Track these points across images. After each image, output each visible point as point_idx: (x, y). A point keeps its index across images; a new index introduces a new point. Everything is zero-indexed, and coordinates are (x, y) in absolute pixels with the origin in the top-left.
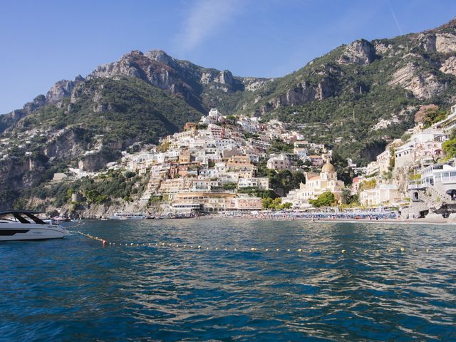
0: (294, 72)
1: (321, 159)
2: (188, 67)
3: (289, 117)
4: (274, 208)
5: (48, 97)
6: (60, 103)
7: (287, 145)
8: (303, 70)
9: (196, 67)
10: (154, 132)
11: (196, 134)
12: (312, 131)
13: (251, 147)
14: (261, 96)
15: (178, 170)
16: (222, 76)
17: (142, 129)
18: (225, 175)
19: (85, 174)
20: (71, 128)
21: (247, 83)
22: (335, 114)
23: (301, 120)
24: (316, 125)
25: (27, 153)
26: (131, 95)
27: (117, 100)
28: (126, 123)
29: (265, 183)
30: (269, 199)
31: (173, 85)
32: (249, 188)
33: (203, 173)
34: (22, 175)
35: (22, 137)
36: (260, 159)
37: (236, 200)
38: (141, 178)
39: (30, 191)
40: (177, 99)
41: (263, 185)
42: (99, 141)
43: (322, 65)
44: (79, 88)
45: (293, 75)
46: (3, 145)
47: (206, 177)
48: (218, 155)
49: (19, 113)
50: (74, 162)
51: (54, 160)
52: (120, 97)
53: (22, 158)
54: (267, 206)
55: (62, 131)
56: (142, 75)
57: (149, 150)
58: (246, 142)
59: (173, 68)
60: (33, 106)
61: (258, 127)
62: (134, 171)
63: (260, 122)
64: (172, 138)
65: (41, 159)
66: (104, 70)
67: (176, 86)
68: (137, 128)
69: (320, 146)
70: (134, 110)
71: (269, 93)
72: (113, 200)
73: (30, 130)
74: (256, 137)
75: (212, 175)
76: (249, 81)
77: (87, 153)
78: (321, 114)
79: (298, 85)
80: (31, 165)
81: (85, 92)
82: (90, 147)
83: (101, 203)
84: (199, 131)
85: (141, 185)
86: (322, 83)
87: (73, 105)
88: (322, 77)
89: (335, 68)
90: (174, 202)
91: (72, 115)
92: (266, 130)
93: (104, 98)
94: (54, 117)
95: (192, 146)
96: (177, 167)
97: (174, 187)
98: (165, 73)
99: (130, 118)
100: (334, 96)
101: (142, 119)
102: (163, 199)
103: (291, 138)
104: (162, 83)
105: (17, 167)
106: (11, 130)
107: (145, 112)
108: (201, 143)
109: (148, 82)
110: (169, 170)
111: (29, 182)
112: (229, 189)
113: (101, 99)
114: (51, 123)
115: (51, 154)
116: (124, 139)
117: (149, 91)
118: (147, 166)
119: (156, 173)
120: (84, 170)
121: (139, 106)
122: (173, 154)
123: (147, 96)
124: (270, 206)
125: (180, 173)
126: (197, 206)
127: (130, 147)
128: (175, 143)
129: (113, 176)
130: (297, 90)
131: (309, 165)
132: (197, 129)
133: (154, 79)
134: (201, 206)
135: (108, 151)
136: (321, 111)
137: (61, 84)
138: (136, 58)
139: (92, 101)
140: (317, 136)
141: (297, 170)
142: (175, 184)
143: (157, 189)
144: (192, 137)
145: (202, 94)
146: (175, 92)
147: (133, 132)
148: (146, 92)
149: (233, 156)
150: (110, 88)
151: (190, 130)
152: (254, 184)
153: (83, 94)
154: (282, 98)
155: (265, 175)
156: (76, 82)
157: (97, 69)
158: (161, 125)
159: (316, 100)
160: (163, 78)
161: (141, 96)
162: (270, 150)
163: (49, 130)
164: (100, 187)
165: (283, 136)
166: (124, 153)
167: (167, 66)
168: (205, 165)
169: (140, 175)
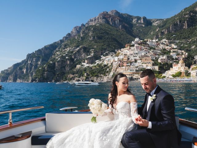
0: (175, 15)
1: (182, 57)
2: (127, 16)
3: (171, 38)
5: (71, 33)
6: (77, 37)
7: (168, 51)
8: (179, 14)
9: (130, 16)
10: (113, 47)
11: (130, 49)
12: (181, 43)
13: (152, 53)
14: (159, 28)
15: (123, 64)
16: (142, 19)
17: (108, 46)
18: (141, 65)
19: (88, 65)
20: (81, 47)
21: (153, 22)
22: (192, 35)
23: (177, 39)
24: (183, 41)
25: (67, 57)
26: (104, 32)
27: (98, 34)
28: (102, 44)
30: (157, 74)
31: (121, 26)
33: (132, 65)
34: (65, 66)
35: (64, 51)
36: (155, 58)
38: (109, 67)
39: (68, 72)
40: (123, 32)
41: (156, 69)
42: (92, 52)
43: (188, 12)
44: (83, 30)
45: (174, 17)
47: (134, 66)
48: (138, 57)
49: (61, 41)
50: (83, 60)
51: (76, 60)
52: (99, 33)
53: (65, 60)
54: (157, 77)
55: (78, 48)
56: (108, 22)
57: (112, 56)
58: (150, 51)
59: (120, 17)
60: (66, 38)
61: (156, 44)
62: (107, 64)
63: (157, 42)
64: (120, 51)
65: (72, 60)
66: (92, 21)
68: (107, 46)
69: (182, 51)
70: (105, 38)
72: (99, 75)
73: (67, 48)
74: (154, 49)
75: (136, 65)
76: (154, 21)
77: (88, 57)
78: (186, 35)
79: (176, 22)
80: (68, 62)
81: (86, 31)
82: (89, 54)
83: (95, 76)
84: (131, 47)
85: (109, 69)
86: (187, 21)
87: (81, 38)
88: (187, 18)
89: (193, 13)
91: (81, 41)
92: (159, 45)
94: (75, 43)
95: (128, 54)
98: (117, 20)
99: (104, 42)
100: (193, 27)
101: (108, 42)
103: (170, 48)
104: (116, 25)
105: (63, 63)
106: (59, 48)
107: (110, 39)
108: (132, 52)
109: (110, 25)
110: (120, 64)
111: (68, 68)
113: (92, 34)
114: (74, 45)
115: (75, 57)
116: (102, 50)
117: (111, 29)
118: (111, 62)
119: (115, 65)
120: (87, 63)
121: (107, 36)
122: (121, 57)
123: (110, 31)
125: (124, 65)
126: (130, 77)
127: (104, 54)
128: (122, 53)
129: (99, 66)
130: (175, 25)
131: (176, 60)
132: (130, 47)
133: (113, 23)
134: (132, 77)
135: (96, 56)
136: (186, 34)
137: (76, 28)
138: (105, 15)
139: (89, 35)
140: (183, 46)
141: (171, 62)
142: (122, 69)
143: (115, 71)
144: (128, 50)
145: (133, 28)
146: (122, 28)
147: (105, 47)
148: (110, 30)
149: (144, 58)
150: (95, 30)
151: (127, 47)
152: (152, 69)
153: (85, 32)
154: (168, 29)
155: (157, 65)
156: (81, 26)
157: (89, 20)
158: (116, 44)
159: (184, 29)
160: (116, 23)
161: (107, 32)
162: (160, 54)
163: (74, 48)
164: (94, 71)
165: (166, 47)
166: (102, 56)
167: (118, 17)
168: (133, 62)
169: (109, 66)
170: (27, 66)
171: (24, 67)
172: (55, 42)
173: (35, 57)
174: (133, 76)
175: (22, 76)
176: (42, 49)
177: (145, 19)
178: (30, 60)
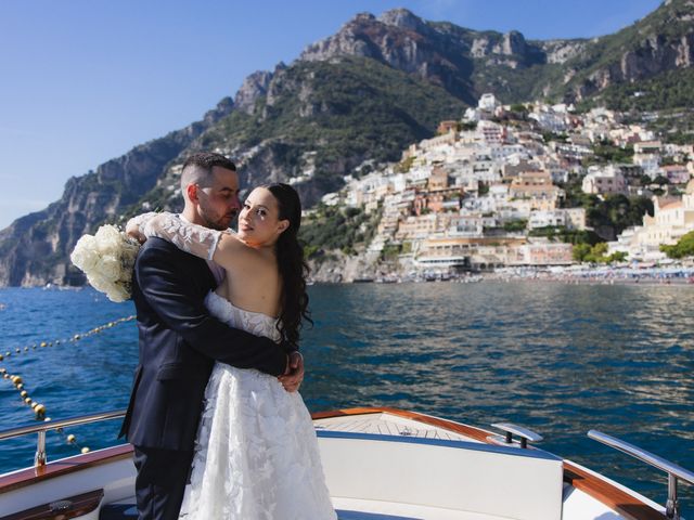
0: (637, 22)
1: (686, 171)
2: (449, 32)
3: (626, 102)
4: (594, 261)
5: (237, 99)
6: (252, 107)
7: (621, 149)
8: (652, 17)
9: (461, 31)
10: (394, 143)
11: (457, 138)
12: (669, 124)
13: (554, 156)
14: (576, 70)
15: (427, 201)
16: (508, 42)
17: (375, 138)
18: (508, 208)
20: (267, 145)
21: (551, 49)
23: (649, 106)
24: (678, 114)
26: (357, 84)
27: (335, 94)
28: (350, 131)
29: (578, 219)
30: (584, 246)
31: (425, 65)
32: (550, 227)
33: (468, 204)
36: (570, 177)
37: (525, 249)
38: (369, 217)
40: (432, 87)
41: (575, 222)
42: (310, 161)
44: (278, 81)
45: (634, 27)
46: (175, 176)
47: (475, 212)
48: (495, 172)
49: (198, 127)
52: (340, 91)
54: (580, 257)
55: (255, 149)
56: (374, 52)
57: (382, 170)
58: (545, 148)
59: (423, 34)
60: (217, 115)
61: (568, 121)
62: (359, 206)
63: (571, 113)
64: (418, 148)
66: (316, 50)
67: (429, 65)
68: (369, 138)
69: (684, 149)
70: (361, 109)
71: (589, 64)
72: (327, 252)
75: (485, 209)
76: (554, 46)
77: (293, 180)
78: (688, 92)
79: (643, 44)
81: (287, 86)
82: (297, 172)
83: (311, 257)
84: (462, 134)
85: (369, 227)
86: (688, 36)
87: (270, 109)
88: (688, 24)
90: (422, 254)
91: (269, 124)
92: (583, 125)
93: (316, 93)
94: (244, 129)
95: (450, 160)
96: (425, 196)
97: (420, 230)
98: (411, 45)
99: (356, 123)
101: (375, 123)
102: (404, 250)
103: (630, 138)
104: (406, 62)
106: (186, 153)
107: (380, 111)
108: (466, 154)
109: (385, 63)
110: (413, 202)
112: (515, 230)
113: (311, 95)
114: (239, 138)
116: (347, 156)
117: (386, 76)
118: (378, 198)
121: (370, 103)
122: (419, 174)
123: (382, 85)
124: (588, 257)
125: (430, 206)
126: (459, 261)
127: (358, 169)
128: (422, 157)
129: (328, 215)
130: (642, 53)
131: (662, 184)
132: (459, 130)
133: (393, 56)
134: (466, 260)
135: (322, 176)
137: (255, 78)
138: (364, 26)
139: (298, 100)
140: (679, 132)
141: (640, 193)
142: (422, 224)
143: (394, 234)
144: (450, 144)
145: (473, 75)
146: (429, 74)
147: (361, 145)
148: (381, 79)
149: (521, 174)
150: (324, 77)
151: (447, 133)
152: (559, 220)
153: (284, 89)
154: (613, 68)
155: (579, 205)
156: (276, 73)
157: (306, 49)
158: (406, 131)
159: (677, 68)
160: (408, 53)
161: (373, 86)
162: (589, 160)
163: (237, 149)
164: (308, 233)
165: (614, 134)
166: (348, 178)
167: (414, 34)
168: (472, 191)
169: (368, 211)
170: (64, 223)
171: (54, 228)
172: (175, 133)
173: (95, 190)
174: (473, 252)
175: (44, 264)
176: (124, 157)
177: (517, 39)
178: (75, 199)
